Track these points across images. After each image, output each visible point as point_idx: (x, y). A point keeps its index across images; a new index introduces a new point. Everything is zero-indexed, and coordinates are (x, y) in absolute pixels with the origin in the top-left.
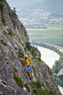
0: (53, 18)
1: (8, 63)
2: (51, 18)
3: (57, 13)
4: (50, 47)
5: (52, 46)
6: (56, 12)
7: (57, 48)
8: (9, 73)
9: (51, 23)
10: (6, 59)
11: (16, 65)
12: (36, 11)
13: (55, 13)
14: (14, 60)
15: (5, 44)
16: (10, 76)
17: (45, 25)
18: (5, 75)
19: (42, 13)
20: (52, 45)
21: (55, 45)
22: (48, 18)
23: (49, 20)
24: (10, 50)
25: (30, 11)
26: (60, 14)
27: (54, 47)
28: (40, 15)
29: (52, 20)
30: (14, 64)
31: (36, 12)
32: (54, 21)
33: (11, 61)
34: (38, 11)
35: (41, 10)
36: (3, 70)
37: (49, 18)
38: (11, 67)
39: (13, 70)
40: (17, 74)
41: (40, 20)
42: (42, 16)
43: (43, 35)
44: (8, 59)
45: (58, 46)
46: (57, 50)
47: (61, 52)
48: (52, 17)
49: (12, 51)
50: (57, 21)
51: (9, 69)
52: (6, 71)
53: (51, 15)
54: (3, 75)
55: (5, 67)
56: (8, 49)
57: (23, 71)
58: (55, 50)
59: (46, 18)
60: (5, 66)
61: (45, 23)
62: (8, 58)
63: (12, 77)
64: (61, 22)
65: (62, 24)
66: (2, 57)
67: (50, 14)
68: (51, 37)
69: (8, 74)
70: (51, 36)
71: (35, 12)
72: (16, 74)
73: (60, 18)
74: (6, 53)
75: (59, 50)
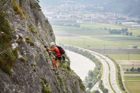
0: (89, 12)
1: (35, 71)
2: (85, 13)
3: (95, 6)
4: (83, 52)
6: (93, 5)
7: (92, 54)
8: (36, 85)
9: (85, 20)
10: (32, 65)
11: (45, 73)
12: (66, 2)
14: (44, 66)
15: (32, 45)
16: (37, 89)
17: (78, 22)
18: (31, 86)
19: (74, 5)
20: (86, 50)
22: (81, 12)
23: (84, 15)
24: (38, 52)
25: (58, 2)
26: (98, 8)
27: (89, 52)
28: (72, 8)
29: (87, 16)
30: (42, 72)
31: (66, 4)
32: (90, 17)
33: (39, 68)
34: (68, 3)
35: (73, 2)
36: (27, 80)
37: (83, 13)
38: (39, 76)
39: (41, 80)
40: (47, 86)
41: (71, 15)
42: (74, 10)
44: (35, 65)
45: (93, 51)
46: (92, 57)
47: (97, 59)
48: (87, 12)
49: (40, 55)
50: (94, 17)
51: (36, 78)
52: (32, 81)
53: (87, 9)
54: (27, 86)
55: (31, 76)
56: (36, 51)
57: (54, 83)
58: (90, 56)
59: (79, 13)
60: (31, 74)
61: (78, 19)
62: (35, 63)
63: (40, 90)
64: (99, 19)
65: (100, 22)
66: (27, 62)
67: (84, 6)
68: (84, 38)
69: (34, 85)
71: (64, 3)
72: (45, 86)
73: (98, 14)
74: (32, 57)
75: (94, 57)
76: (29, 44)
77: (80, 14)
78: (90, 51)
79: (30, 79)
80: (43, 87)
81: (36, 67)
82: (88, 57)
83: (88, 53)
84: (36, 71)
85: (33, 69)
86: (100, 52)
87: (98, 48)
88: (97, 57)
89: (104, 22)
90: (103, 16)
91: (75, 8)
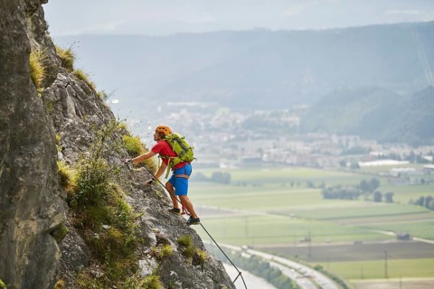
0: (257, 135)
2: (245, 139)
3: (273, 115)
4: (244, 259)
5: (253, 256)
6: (268, 113)
7: (272, 264)
9: (246, 160)
12: (185, 107)
13: (264, 116)
17: (222, 166)
19: (208, 116)
20: (253, 252)
21: (265, 250)
22: (232, 137)
23: (240, 145)
25: (159, 109)
26: (284, 119)
27: (261, 258)
28: (202, 124)
29: (250, 148)
31: (184, 112)
32: (260, 151)
34: (190, 109)
35: (204, 105)
37: (238, 139)
41: (201, 145)
42: (210, 129)
43: (215, 208)
45: (275, 254)
46: (272, 273)
47: (289, 280)
48: (251, 133)
50: (272, 151)
53: (249, 125)
58: (266, 272)
59: (225, 139)
61: (223, 156)
64: (288, 156)
65: (292, 165)
67: (240, 118)
68: (246, 217)
70: (247, 212)
71: (177, 110)
73: (283, 139)
75: (280, 273)
77: (229, 141)
78: (267, 257)
82: (260, 275)
83: (260, 262)
86: (296, 258)
87: (292, 245)
88: (287, 273)
89: (303, 165)
90: (300, 146)
91: (213, 123)
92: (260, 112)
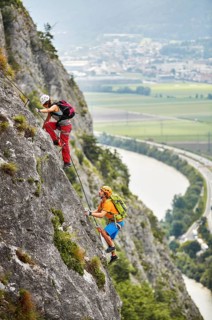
0: (170, 59)
1: (37, 194)
2: (162, 62)
3: (183, 44)
4: (159, 152)
5: (166, 150)
6: (180, 42)
7: (180, 156)
8: (42, 227)
9: (163, 78)
10: (30, 182)
11: (62, 199)
12: (116, 37)
13: (176, 45)
14: (58, 183)
15: (30, 134)
16: (44, 236)
17: (144, 82)
18: (29, 230)
19: (134, 44)
20: (166, 147)
21: (175, 146)
22: (152, 60)
23: (158, 67)
24: (44, 150)
25: (98, 39)
26: (192, 47)
27: (172, 151)
28: (130, 50)
29: (166, 67)
30: (55, 197)
31: (116, 41)
32: (173, 71)
33: (46, 189)
34: (121, 39)
35: (131, 36)
36: (20, 216)
37: (157, 62)
38: (47, 206)
39: (52, 216)
40: (65, 229)
41: (129, 66)
42: (135, 54)
43: (138, 113)
44: (36, 182)
45: (182, 149)
46: (180, 163)
47: (193, 169)
48: (167, 58)
49: (50, 157)
50: (182, 71)
51: (41, 211)
52: (32, 218)
53: (165, 51)
54: (20, 230)
55: (29, 206)
56: (39, 149)
57: (82, 221)
58: (175, 162)
59: (147, 61)
60: (28, 201)
61: (144, 75)
62: (37, 177)
63: (51, 238)
64: (194, 75)
65: (197, 82)
66: (19, 175)
67: (159, 46)
68: (161, 120)
69: (37, 228)
70: (161, 117)
71: (111, 39)
72: (61, 228)
73: (191, 62)
74: (30, 162)
75: (186, 163)
76: (23, 134)
77: (150, 63)
78: (177, 151)
79: (26, 214)
80: (56, 230)
81: (40, 185)
82: (171, 163)
83: (172, 155)
84: (41, 195)
85: (33, 191)
86: (198, 153)
87: (194, 142)
88: (191, 163)
89: (206, 82)
90: (203, 68)
91: (138, 50)
92: (173, 42)
